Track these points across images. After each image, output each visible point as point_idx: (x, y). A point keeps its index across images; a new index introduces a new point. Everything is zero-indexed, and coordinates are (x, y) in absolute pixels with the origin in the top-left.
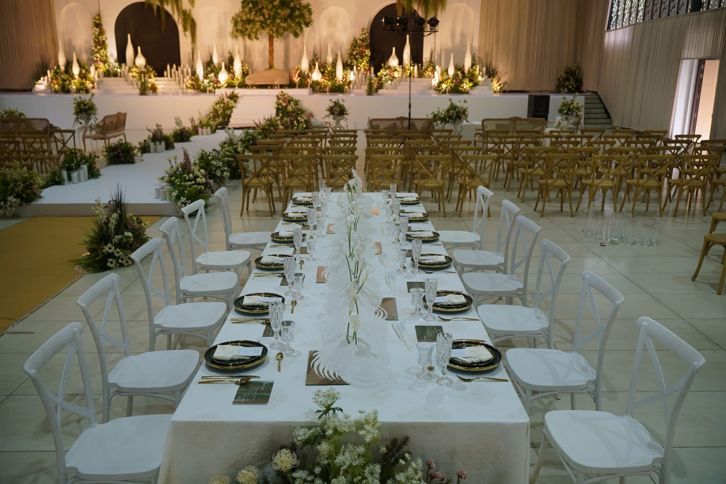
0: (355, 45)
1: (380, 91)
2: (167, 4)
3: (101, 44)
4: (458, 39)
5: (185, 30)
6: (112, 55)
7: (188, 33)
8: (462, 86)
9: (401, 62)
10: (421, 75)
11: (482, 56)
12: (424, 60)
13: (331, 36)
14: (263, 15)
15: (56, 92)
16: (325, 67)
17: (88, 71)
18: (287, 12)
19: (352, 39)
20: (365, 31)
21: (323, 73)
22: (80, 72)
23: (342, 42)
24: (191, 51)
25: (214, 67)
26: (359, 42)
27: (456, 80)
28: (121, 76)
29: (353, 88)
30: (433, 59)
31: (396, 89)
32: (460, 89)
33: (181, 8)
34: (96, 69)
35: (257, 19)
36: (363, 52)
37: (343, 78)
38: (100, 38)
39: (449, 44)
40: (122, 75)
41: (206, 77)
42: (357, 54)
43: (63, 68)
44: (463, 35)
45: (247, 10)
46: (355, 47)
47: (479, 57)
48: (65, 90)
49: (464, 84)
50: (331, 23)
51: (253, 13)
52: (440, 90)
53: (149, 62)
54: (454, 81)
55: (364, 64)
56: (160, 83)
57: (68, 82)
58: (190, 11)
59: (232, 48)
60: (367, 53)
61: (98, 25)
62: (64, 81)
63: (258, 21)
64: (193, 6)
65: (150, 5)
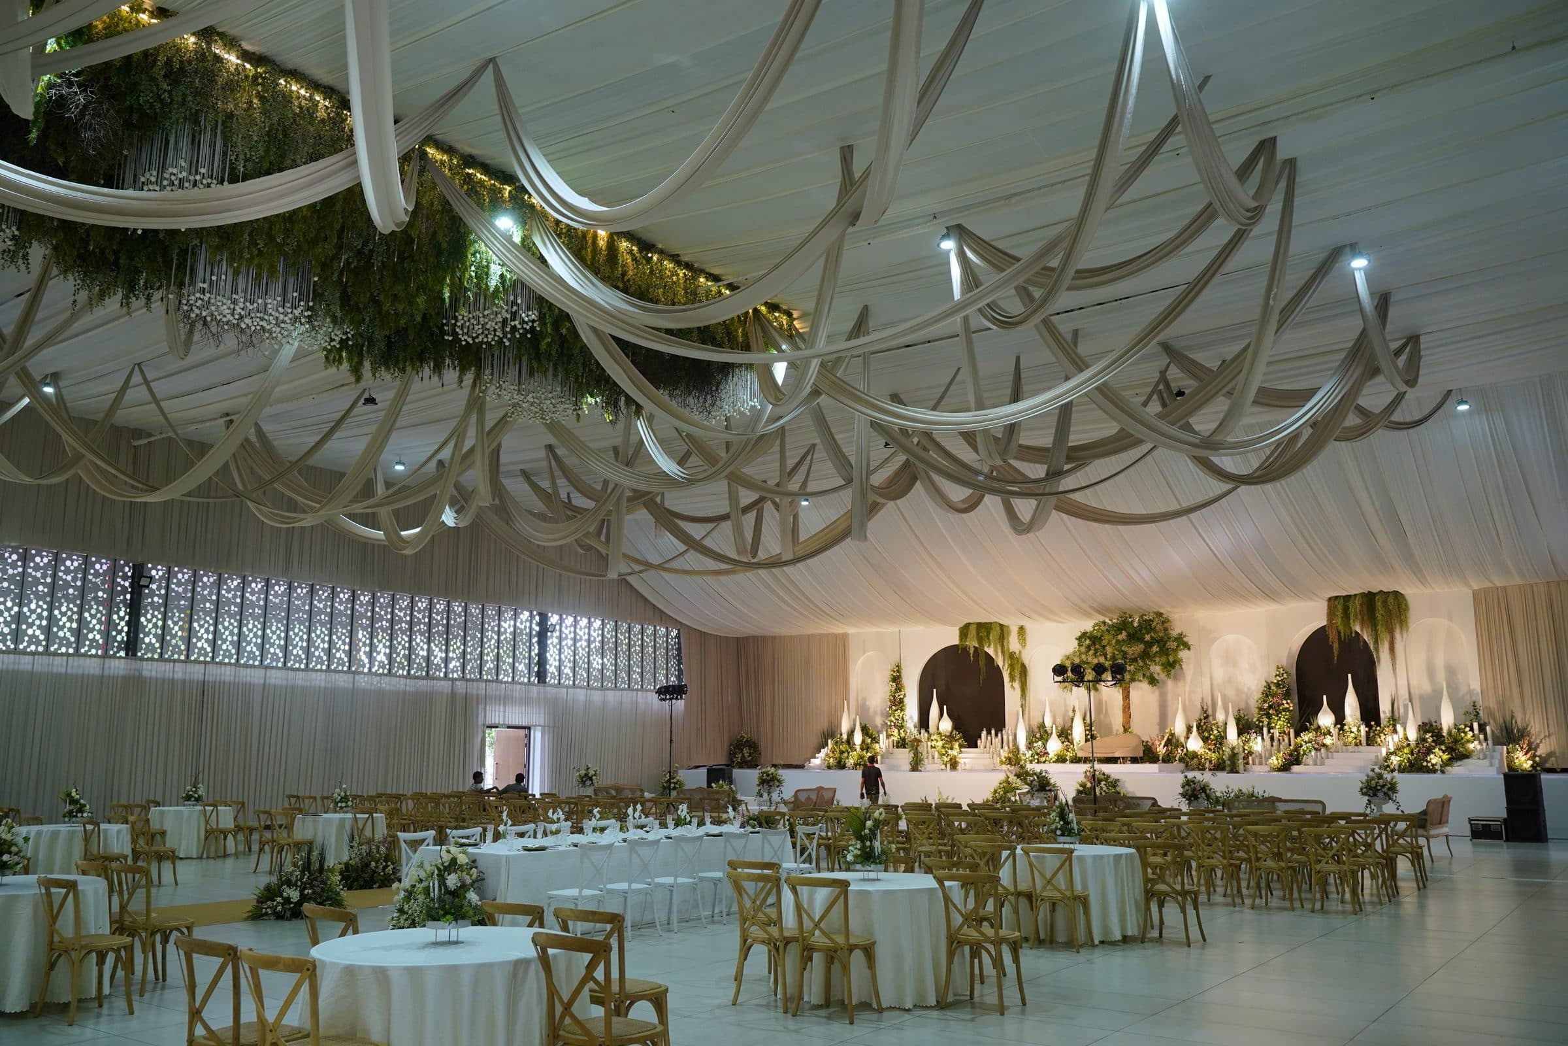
0: (1267, 693)
1: (1295, 768)
2: (989, 646)
3: (898, 703)
5: (1012, 679)
6: (911, 718)
7: (1017, 685)
8: (1428, 759)
9: (1340, 719)
10: (1370, 741)
11: (1493, 705)
12: (1382, 715)
13: (1230, 680)
15: (829, 767)
16: (1212, 729)
17: (875, 740)
19: (1263, 683)
20: (1282, 671)
21: (1205, 740)
22: (863, 741)
23: (1249, 689)
25: (1046, 732)
26: (1273, 688)
27: (1421, 749)
30: (1396, 713)
31: (1322, 764)
32: (1425, 764)
33: (1008, 649)
34: (888, 736)
36: (1280, 705)
37: (1238, 747)
38: (897, 695)
41: (1030, 746)
42: (1270, 708)
43: (845, 737)
44: (1451, 671)
45: (1083, 649)
46: (1267, 696)
47: (1488, 708)
48: (841, 765)
49: (1432, 756)
50: (1230, 659)
51: (1091, 653)
52: (1388, 766)
53: (956, 727)
54: (1416, 750)
55: (1279, 724)
56: (967, 757)
57: (845, 755)
58: (1021, 653)
60: (1286, 706)
61: (896, 679)
62: (842, 752)
64: (1024, 647)
65: (965, 650)
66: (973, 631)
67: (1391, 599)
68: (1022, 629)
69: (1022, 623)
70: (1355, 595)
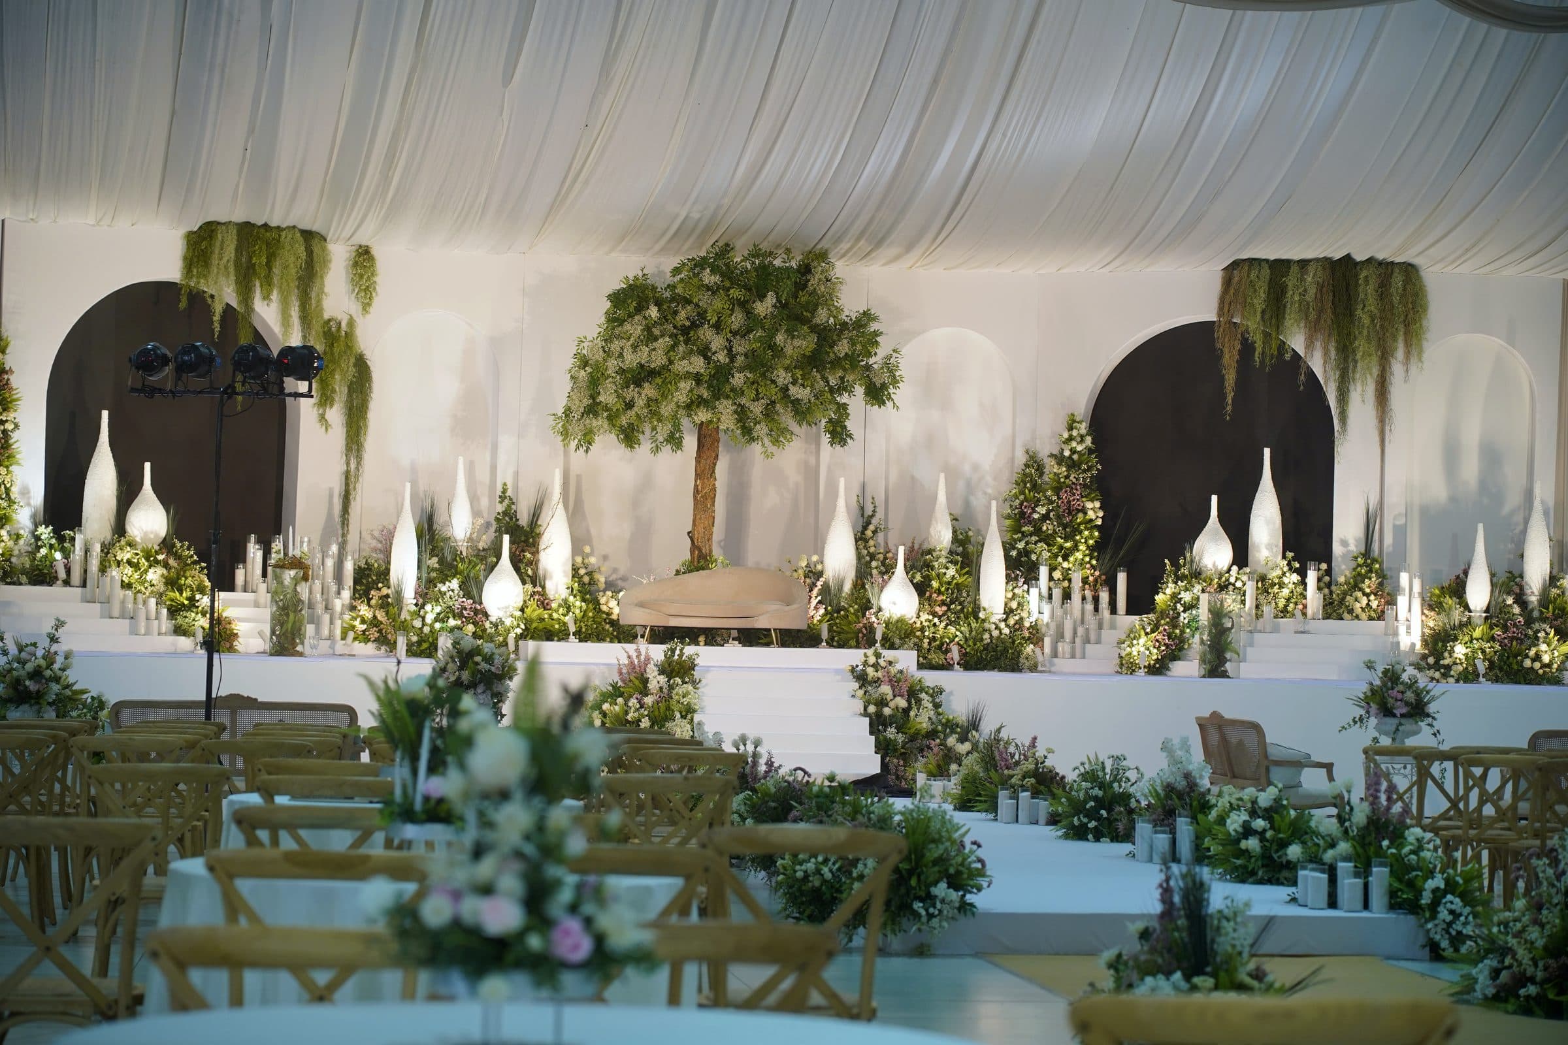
0: (1034, 479)
2: (266, 298)
4: (1470, 469)
5: (325, 399)
6: (25, 492)
7: (336, 414)
8: (1532, 653)
9: (1241, 557)
10: (1334, 608)
12: (1337, 549)
14: (705, 352)
16: (928, 566)
18: (805, 344)
19: (1021, 458)
20: (1083, 428)
21: (921, 589)
23: (976, 467)
24: (337, 486)
25: (456, 554)
26: (1052, 468)
27: (1505, 629)
28: (67, 583)
29: (1055, 654)
30: (1376, 547)
32: (1527, 663)
35: (681, 366)
36: (1072, 511)
37: (1009, 612)
39: (1439, 492)
40: (76, 577)
41: (428, 594)
42: (1045, 517)
44: (1491, 456)
45: (634, 328)
49: (1541, 647)
52: (1448, 668)
54: (1497, 632)
55: (1080, 557)
58: (351, 323)
59: (517, 474)
60: (1091, 515)
63: (688, 375)
64: (366, 307)
65: (199, 302)
66: (227, 249)
67: (1397, 281)
68: (363, 258)
69: (362, 238)
70: (1304, 263)
